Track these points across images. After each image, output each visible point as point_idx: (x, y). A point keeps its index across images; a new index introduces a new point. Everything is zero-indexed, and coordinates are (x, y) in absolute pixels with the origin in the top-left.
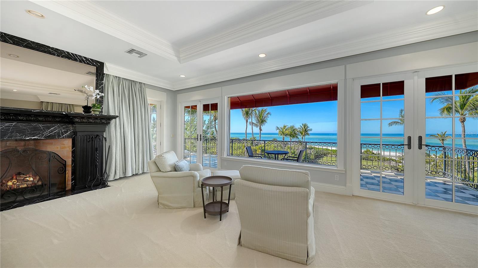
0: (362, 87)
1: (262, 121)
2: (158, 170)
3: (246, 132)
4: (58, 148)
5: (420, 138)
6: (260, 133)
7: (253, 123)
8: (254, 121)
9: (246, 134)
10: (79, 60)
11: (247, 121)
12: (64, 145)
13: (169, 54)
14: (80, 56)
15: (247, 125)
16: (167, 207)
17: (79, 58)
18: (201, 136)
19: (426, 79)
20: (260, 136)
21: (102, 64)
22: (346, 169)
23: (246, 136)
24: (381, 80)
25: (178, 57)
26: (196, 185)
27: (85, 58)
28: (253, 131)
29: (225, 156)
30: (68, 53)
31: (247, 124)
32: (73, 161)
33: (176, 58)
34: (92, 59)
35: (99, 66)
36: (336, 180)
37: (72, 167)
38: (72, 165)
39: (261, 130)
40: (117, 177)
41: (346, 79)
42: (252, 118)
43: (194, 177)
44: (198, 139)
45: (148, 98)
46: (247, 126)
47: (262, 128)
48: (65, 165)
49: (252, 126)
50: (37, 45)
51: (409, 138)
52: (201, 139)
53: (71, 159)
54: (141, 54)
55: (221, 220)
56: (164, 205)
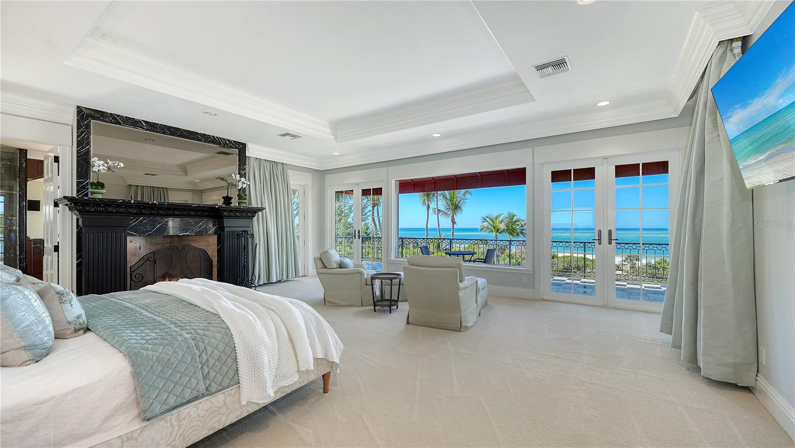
0: (553, 173)
1: (456, 207)
2: (324, 267)
3: (427, 227)
4: (202, 245)
5: (610, 232)
6: (453, 228)
7: (439, 210)
8: (441, 208)
9: (427, 229)
10: (224, 143)
11: (428, 208)
12: (209, 242)
13: (326, 133)
14: (224, 139)
15: (428, 214)
16: (334, 305)
17: (223, 142)
18: (359, 232)
19: (616, 166)
20: (453, 234)
21: (244, 145)
22: (534, 270)
23: (427, 234)
24: (572, 166)
25: (336, 136)
26: (364, 282)
27: (229, 140)
28: (439, 225)
29: (393, 257)
30: (213, 137)
31: (428, 212)
32: (218, 261)
33: (332, 137)
34: (236, 141)
35: (241, 148)
36: (524, 282)
37: (218, 267)
38: (218, 265)
39: (454, 222)
40: (261, 283)
41: (533, 164)
42: (437, 201)
43: (361, 273)
44: (355, 236)
45: (291, 182)
46: (428, 216)
47: (456, 218)
48: (211, 265)
49: (438, 216)
50: (188, 133)
51: (600, 232)
52: (359, 236)
53: (216, 258)
54: (294, 136)
55: (390, 313)
56: (330, 302)
